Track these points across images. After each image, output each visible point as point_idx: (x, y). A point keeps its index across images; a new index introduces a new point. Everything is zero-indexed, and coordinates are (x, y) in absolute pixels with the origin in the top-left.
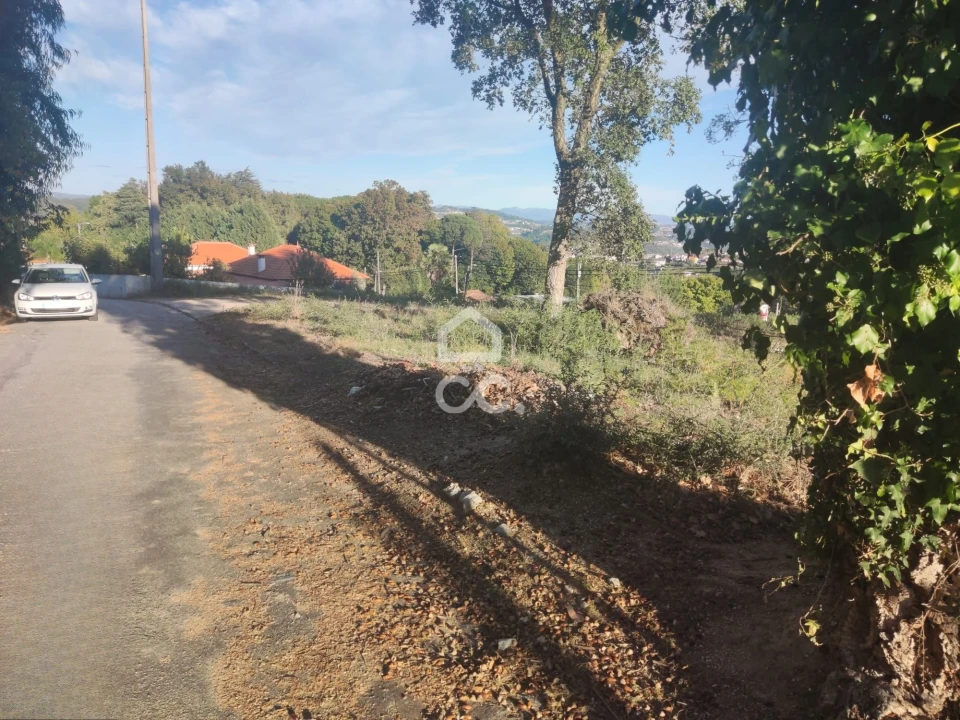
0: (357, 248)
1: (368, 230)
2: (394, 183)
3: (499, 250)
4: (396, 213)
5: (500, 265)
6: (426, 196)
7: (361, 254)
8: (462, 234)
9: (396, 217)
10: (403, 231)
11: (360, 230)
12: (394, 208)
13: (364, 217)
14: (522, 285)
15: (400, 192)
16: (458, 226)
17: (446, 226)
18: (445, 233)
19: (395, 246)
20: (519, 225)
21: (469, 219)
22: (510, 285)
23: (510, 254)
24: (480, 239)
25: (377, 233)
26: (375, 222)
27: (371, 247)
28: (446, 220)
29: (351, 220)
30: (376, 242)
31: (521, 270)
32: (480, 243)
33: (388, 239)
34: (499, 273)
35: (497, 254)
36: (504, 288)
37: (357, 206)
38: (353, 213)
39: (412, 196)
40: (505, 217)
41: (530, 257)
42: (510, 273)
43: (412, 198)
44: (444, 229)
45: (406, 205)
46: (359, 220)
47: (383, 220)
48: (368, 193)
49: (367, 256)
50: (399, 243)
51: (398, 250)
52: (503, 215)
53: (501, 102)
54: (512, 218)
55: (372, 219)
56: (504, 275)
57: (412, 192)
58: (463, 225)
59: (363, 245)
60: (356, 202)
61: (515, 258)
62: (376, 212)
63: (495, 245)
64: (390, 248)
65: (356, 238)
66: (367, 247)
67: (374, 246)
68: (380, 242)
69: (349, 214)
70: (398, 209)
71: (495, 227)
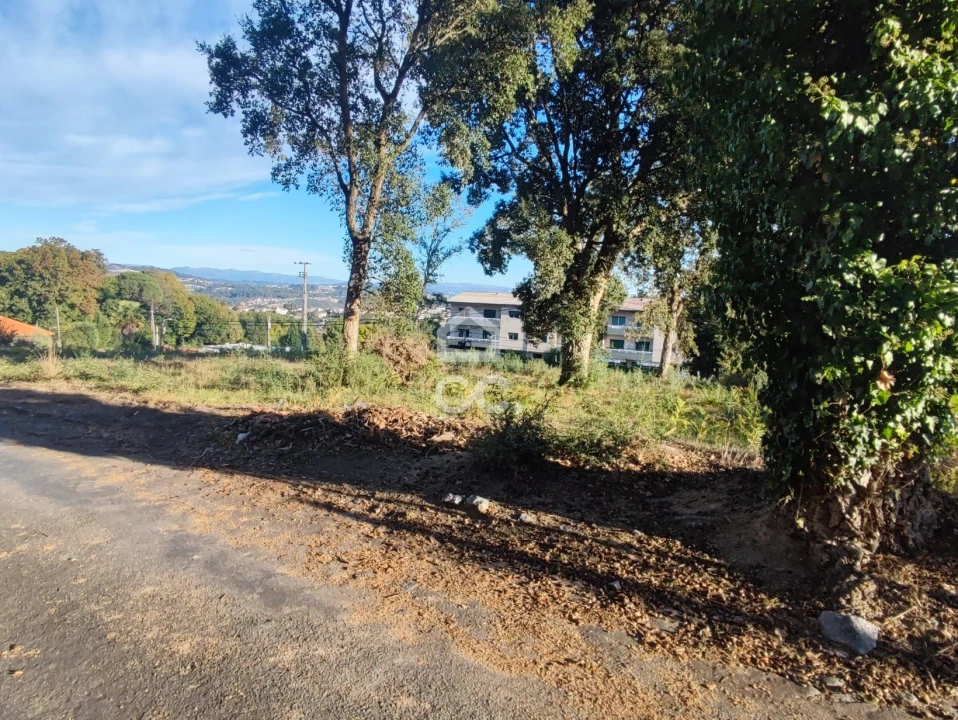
0: (23, 304)
1: (36, 286)
2: (62, 241)
3: (180, 305)
4: (70, 270)
5: (182, 318)
6: (100, 254)
7: (28, 310)
8: (141, 291)
9: (69, 274)
10: (78, 287)
11: (26, 287)
12: (66, 265)
13: (30, 272)
14: (204, 336)
15: (70, 249)
16: (136, 283)
17: (122, 283)
18: (121, 289)
19: (69, 302)
20: (192, 282)
21: (147, 277)
22: (193, 336)
23: (191, 309)
24: (160, 295)
25: (47, 289)
26: (43, 278)
27: (39, 303)
28: (123, 277)
29: (13, 275)
30: (47, 299)
31: (203, 323)
32: (160, 299)
33: (61, 295)
34: (181, 325)
35: (178, 309)
36: (187, 339)
37: (20, 262)
38: (14, 269)
39: (83, 253)
40: (178, 275)
41: (211, 312)
42: (192, 325)
43: (84, 256)
44: (119, 285)
45: (80, 262)
46: (23, 276)
47: (55, 276)
48: (34, 250)
49: (35, 311)
50: (74, 299)
51: (72, 306)
52: (177, 273)
53: (297, 187)
54: (185, 276)
55: (41, 276)
56: (185, 328)
57: (83, 250)
58: (142, 282)
59: (30, 301)
60: (18, 258)
61: (196, 312)
62: (46, 268)
63: (175, 300)
64: (64, 304)
65: (21, 295)
66: (35, 304)
67: (45, 303)
68: (51, 296)
69: (10, 270)
70: (72, 266)
71: (172, 284)
